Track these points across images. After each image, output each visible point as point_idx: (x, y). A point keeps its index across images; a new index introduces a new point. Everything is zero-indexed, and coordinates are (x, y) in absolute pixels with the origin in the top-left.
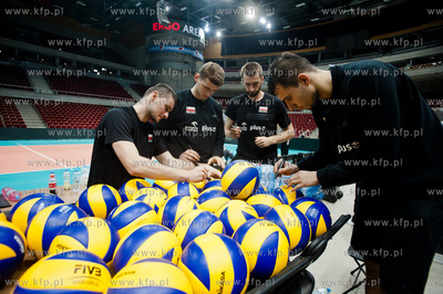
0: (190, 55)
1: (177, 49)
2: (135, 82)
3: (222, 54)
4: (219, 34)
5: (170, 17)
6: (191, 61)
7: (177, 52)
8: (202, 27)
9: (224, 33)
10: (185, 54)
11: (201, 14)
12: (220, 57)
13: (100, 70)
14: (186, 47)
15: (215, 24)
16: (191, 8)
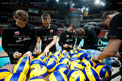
0: (79, 16)
1: (76, 15)
2: (65, 24)
3: (88, 15)
4: (87, 9)
5: (74, 7)
6: (79, 18)
7: (75, 16)
8: (82, 8)
9: (89, 9)
10: (77, 16)
11: (82, 5)
12: (87, 16)
13: (57, 22)
14: (78, 14)
15: (86, 7)
16: (79, 4)
